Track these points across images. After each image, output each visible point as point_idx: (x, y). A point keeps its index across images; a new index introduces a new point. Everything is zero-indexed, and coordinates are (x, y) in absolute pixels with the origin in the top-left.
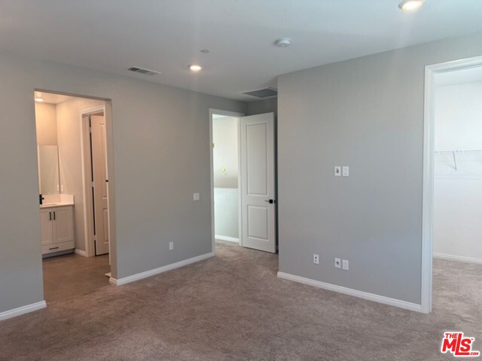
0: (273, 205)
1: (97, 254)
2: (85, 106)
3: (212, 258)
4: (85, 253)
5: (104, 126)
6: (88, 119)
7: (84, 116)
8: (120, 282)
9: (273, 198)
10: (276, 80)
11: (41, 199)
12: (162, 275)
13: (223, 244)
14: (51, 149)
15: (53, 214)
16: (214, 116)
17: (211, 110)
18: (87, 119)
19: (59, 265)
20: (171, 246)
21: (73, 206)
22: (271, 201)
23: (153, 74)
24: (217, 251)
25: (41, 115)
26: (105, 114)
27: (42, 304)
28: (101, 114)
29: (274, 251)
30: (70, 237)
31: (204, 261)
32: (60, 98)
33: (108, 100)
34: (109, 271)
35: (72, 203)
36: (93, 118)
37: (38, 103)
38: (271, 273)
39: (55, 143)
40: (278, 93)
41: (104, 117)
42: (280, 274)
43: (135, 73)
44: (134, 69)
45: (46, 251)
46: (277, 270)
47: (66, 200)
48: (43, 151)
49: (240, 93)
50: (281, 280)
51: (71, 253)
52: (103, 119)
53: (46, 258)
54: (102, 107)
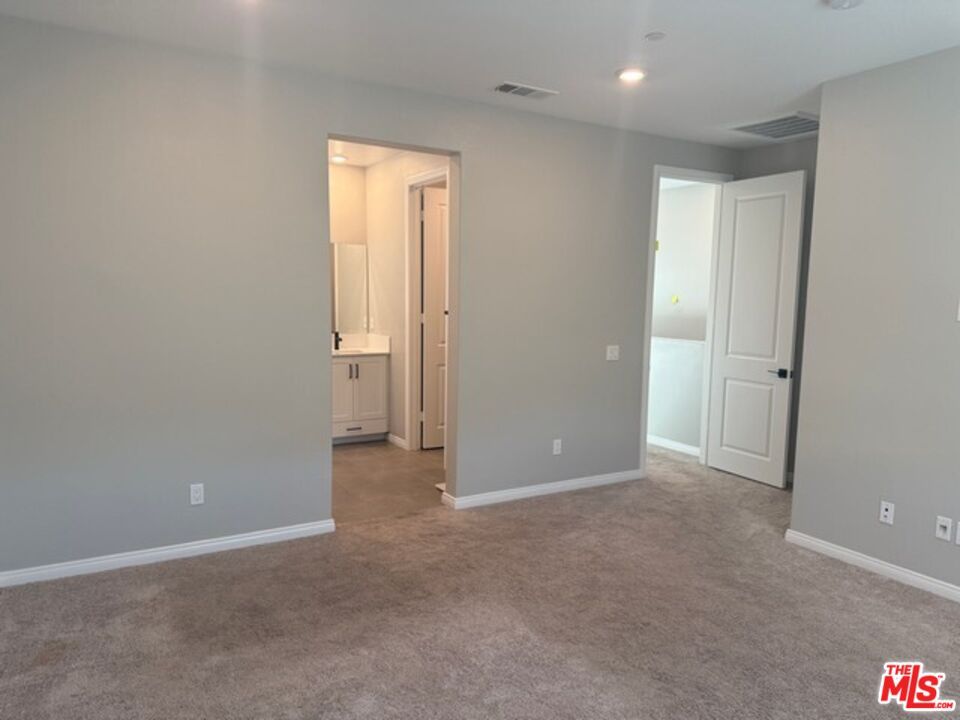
0: (787, 382)
1: (425, 447)
2: (415, 169)
3: (639, 482)
4: (404, 442)
5: (446, 209)
6: (419, 194)
7: (412, 188)
8: (461, 502)
9: (788, 367)
10: (816, 94)
11: (338, 340)
12: (539, 501)
13: (664, 456)
14: (359, 249)
15: (355, 368)
16: (665, 183)
17: (657, 167)
18: (417, 193)
19: (360, 458)
20: (557, 446)
21: (388, 356)
22: (782, 374)
23: (542, 95)
24: (650, 468)
25: (340, 187)
26: (448, 185)
27: (328, 525)
28: (442, 185)
29: (780, 483)
30: (381, 412)
31: (623, 486)
32: (375, 153)
33: (454, 154)
34: (442, 481)
35: (386, 350)
36: (428, 192)
37: (333, 164)
38: (770, 530)
39: (362, 240)
40: (821, 127)
41: (447, 190)
42: (791, 535)
43: (508, 96)
44: (506, 88)
45: (341, 432)
46: (787, 526)
47: (377, 344)
48: (344, 257)
49: (727, 130)
50: (794, 549)
51: (381, 441)
52: (444, 195)
53: (340, 445)
54: (441, 169)
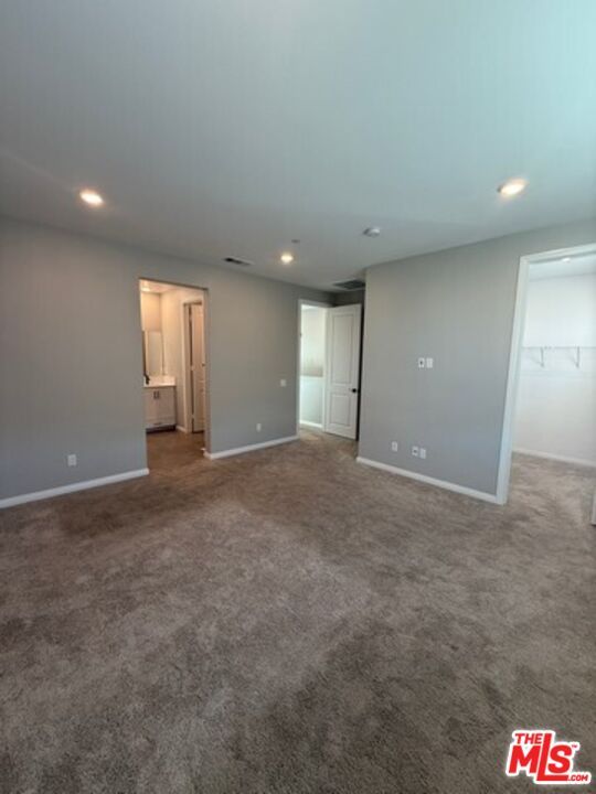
0: (356, 395)
1: (196, 430)
2: (186, 296)
3: (298, 441)
4: (184, 429)
5: (202, 315)
6: (189, 308)
7: (185, 305)
8: (213, 456)
9: (356, 387)
10: (364, 272)
11: (148, 380)
12: (250, 453)
13: (307, 429)
14: (156, 335)
15: (158, 393)
16: (304, 307)
17: (301, 301)
18: (187, 307)
19: (162, 439)
20: (259, 427)
21: (174, 387)
22: (354, 391)
23: (247, 264)
24: (301, 435)
25: (147, 304)
26: (203, 303)
27: (146, 471)
28: (199, 303)
29: (354, 437)
30: (172, 414)
31: (288, 443)
32: (165, 288)
33: (205, 289)
34: (204, 446)
35: (173, 384)
36: (193, 307)
37: (145, 293)
38: (351, 458)
39: (159, 329)
40: (367, 286)
41: (202, 306)
42: (359, 459)
43: (230, 264)
44: (229, 260)
45: (151, 425)
46: (357, 456)
47: (168, 381)
48: (152, 339)
49: (329, 284)
50: (360, 465)
51: (172, 429)
52: (201, 308)
53: (150, 432)
54: (200, 296)
